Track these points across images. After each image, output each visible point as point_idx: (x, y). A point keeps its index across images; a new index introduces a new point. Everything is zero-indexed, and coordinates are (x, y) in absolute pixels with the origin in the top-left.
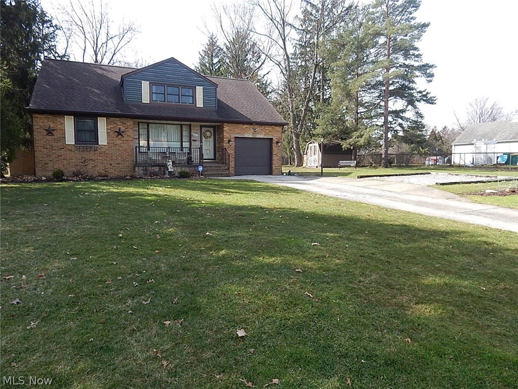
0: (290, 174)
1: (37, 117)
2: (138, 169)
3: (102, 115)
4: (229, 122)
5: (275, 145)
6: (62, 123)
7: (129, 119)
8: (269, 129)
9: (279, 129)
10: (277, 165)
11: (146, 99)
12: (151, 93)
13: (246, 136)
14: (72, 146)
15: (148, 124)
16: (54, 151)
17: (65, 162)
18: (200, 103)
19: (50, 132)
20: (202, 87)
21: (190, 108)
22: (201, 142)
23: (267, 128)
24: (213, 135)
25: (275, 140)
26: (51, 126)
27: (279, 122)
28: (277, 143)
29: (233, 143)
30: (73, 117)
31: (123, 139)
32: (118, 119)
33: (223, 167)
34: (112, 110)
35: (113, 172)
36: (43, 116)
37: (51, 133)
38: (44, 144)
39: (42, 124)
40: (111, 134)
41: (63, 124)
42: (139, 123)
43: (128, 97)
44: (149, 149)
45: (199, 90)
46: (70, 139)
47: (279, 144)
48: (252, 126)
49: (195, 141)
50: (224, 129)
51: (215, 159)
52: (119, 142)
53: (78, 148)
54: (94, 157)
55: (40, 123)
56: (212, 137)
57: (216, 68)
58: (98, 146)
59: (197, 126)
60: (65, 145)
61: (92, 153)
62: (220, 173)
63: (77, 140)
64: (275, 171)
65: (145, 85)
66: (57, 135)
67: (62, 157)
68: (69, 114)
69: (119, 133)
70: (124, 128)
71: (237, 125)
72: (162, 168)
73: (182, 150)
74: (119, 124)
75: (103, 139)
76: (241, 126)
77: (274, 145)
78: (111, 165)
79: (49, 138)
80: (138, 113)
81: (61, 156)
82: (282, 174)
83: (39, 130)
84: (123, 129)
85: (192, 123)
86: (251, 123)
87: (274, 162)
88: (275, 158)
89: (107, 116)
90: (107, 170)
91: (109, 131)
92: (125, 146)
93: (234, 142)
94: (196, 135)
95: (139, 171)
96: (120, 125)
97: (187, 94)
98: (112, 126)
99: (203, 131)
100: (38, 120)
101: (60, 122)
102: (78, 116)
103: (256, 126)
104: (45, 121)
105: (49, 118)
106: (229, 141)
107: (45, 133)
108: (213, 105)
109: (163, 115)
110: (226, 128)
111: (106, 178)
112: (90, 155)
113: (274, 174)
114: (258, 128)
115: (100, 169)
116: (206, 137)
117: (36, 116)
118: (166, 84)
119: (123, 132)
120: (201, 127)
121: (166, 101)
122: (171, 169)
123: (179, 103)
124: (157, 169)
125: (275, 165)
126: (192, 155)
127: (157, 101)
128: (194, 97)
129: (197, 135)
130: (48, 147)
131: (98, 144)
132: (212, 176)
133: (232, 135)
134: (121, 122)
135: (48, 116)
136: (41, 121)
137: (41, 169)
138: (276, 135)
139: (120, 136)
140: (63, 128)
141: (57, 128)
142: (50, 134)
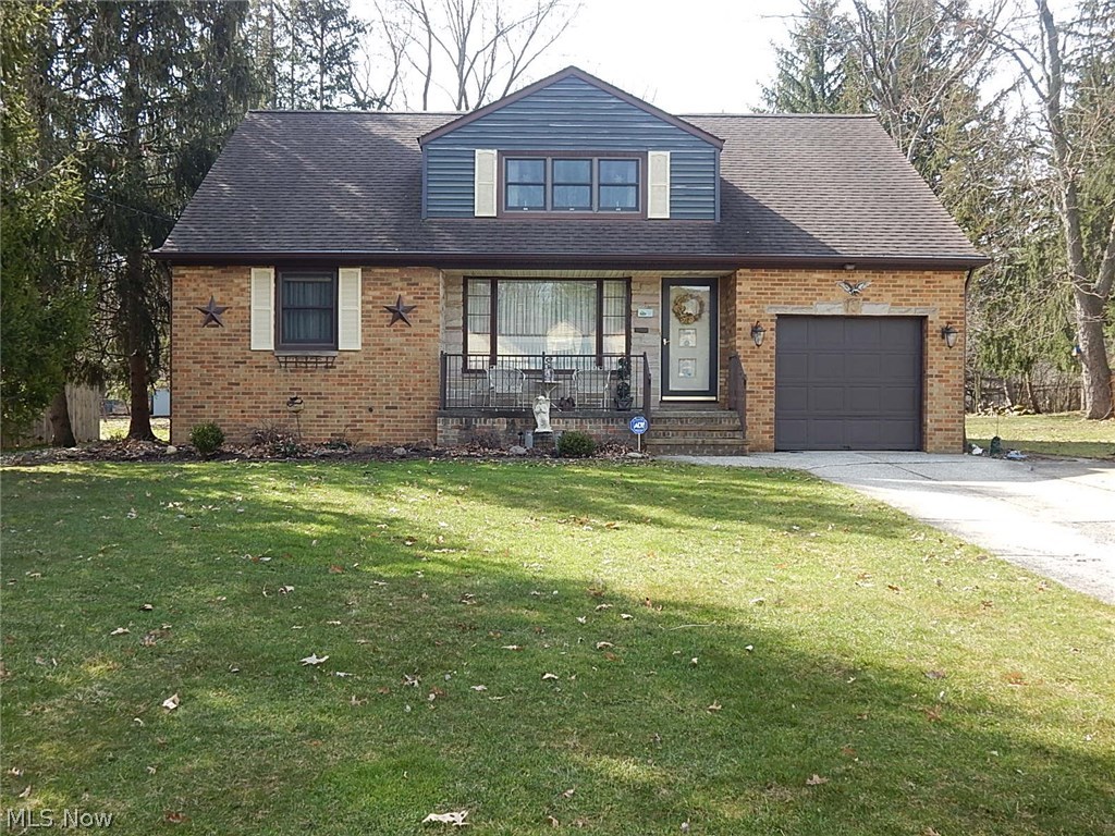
0: (995, 449)
1: (183, 276)
2: (446, 423)
3: (351, 261)
4: (754, 265)
5: (937, 340)
6: (243, 290)
7: (426, 270)
8: (912, 282)
9: (953, 281)
10: (942, 414)
11: (485, 204)
12: (504, 185)
13: (821, 309)
14: (268, 355)
15: (494, 281)
16: (220, 371)
17: (248, 403)
18: (659, 206)
19: (211, 316)
20: (668, 153)
21: (625, 222)
22: (665, 334)
23: (903, 279)
24: (707, 308)
25: (935, 323)
26: (217, 299)
27: (953, 254)
28: (946, 332)
29: (769, 338)
30: (272, 271)
31: (408, 330)
32: (397, 271)
33: (727, 420)
34: (382, 243)
35: (375, 433)
36: (195, 272)
37: (216, 321)
38: (197, 349)
39: (192, 294)
40: (375, 315)
41: (245, 291)
42: (466, 279)
43: (437, 201)
44: (493, 361)
45: (659, 164)
46: (263, 336)
47: (951, 338)
48: (843, 276)
49: (645, 331)
50: (738, 288)
51: (712, 391)
52: (395, 340)
53: (281, 359)
54: (322, 388)
55: (191, 290)
56: (706, 316)
57: (834, 87)
58: (335, 353)
59: (650, 282)
60: (249, 354)
61: (320, 374)
62: (709, 441)
63: (282, 338)
64: (934, 439)
65: (486, 162)
66: (229, 323)
67: (241, 388)
68: (261, 261)
69: (398, 314)
70: (411, 297)
71: (784, 275)
72: (517, 421)
73: (600, 363)
74: (397, 285)
75: (350, 334)
76: (800, 275)
77: (933, 343)
78: (371, 410)
79: (210, 331)
80: (452, 250)
81: (238, 384)
82: (967, 447)
83: (186, 312)
84: (408, 300)
85: (633, 273)
86: (838, 265)
87: (930, 404)
88: (934, 388)
89: (365, 262)
90: (358, 426)
91: (370, 307)
92: (412, 352)
93: (771, 335)
94: (647, 312)
95: (448, 430)
96: (398, 287)
97: (619, 180)
98: (378, 293)
99: (673, 297)
100: (185, 283)
101: (238, 285)
102: (287, 266)
103: (860, 276)
104: (203, 285)
105: (211, 276)
106: (755, 330)
107: (200, 318)
108: (706, 209)
109: (531, 250)
110: (746, 284)
111: (340, 451)
112: (314, 382)
113: (929, 447)
114: (865, 281)
115: (339, 422)
116: (685, 319)
117: (181, 272)
118: (549, 153)
119: (409, 309)
120: (667, 284)
121: (549, 206)
122: (544, 422)
123: (591, 209)
124: (501, 425)
125: (936, 416)
126: (633, 378)
127: (522, 208)
128: (640, 186)
129: (649, 313)
130: (206, 358)
131: (337, 349)
132: (681, 453)
133: (766, 306)
134: (402, 280)
135: (210, 272)
136: (193, 285)
137: (184, 420)
138: (938, 305)
139: (399, 323)
140: (247, 304)
141: (232, 304)
142: (214, 323)
